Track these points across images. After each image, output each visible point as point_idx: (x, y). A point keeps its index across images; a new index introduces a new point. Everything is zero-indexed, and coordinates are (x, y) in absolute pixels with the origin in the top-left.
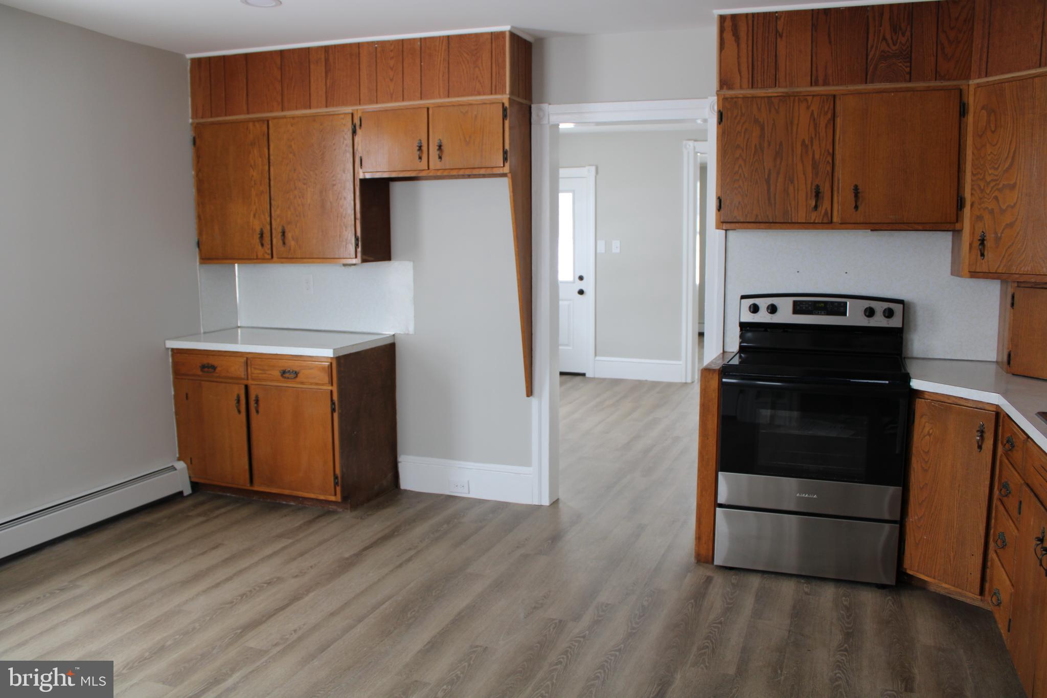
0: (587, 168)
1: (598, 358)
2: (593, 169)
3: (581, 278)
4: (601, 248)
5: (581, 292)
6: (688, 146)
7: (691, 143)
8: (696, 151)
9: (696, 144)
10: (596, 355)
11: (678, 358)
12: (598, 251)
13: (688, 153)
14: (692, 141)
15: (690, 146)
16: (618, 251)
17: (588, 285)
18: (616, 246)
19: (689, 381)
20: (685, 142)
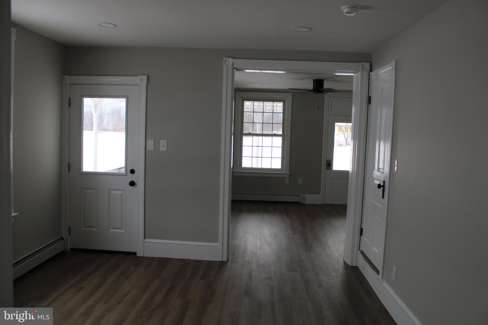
0: (140, 77)
1: (147, 240)
2: (145, 78)
3: (132, 172)
4: (150, 147)
5: (132, 184)
6: (227, 63)
7: (230, 60)
8: (234, 67)
9: (235, 60)
10: (145, 238)
11: (215, 240)
12: (148, 149)
13: (228, 68)
14: (232, 58)
15: (229, 62)
16: (165, 149)
17: (139, 178)
18: (163, 145)
19: (225, 259)
20: (225, 59)
